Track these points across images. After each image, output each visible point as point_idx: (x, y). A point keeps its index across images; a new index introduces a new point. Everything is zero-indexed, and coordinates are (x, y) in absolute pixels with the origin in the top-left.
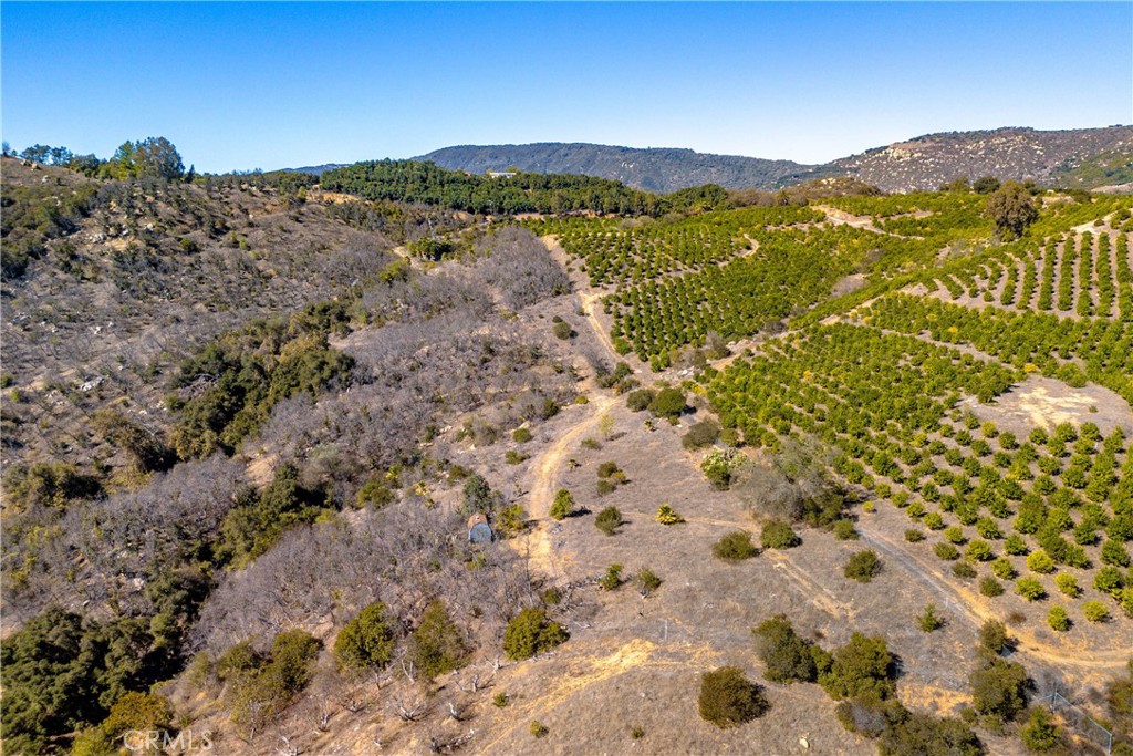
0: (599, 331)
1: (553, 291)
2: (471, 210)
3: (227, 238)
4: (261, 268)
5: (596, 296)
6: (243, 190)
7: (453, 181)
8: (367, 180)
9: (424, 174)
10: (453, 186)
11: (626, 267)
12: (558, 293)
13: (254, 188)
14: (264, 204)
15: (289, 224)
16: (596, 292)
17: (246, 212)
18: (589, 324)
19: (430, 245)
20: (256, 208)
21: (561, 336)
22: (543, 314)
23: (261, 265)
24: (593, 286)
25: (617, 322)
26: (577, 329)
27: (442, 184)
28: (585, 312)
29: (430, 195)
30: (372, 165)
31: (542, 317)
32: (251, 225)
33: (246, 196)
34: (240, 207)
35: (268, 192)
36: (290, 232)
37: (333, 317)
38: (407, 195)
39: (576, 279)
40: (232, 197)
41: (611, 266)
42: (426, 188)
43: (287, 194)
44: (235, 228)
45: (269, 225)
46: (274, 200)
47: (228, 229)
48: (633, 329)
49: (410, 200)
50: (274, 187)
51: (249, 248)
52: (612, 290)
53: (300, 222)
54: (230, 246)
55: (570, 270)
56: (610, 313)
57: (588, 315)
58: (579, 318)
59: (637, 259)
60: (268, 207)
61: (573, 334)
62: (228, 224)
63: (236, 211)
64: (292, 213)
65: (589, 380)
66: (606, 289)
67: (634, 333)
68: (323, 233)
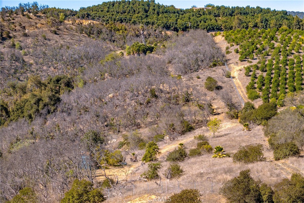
0: (239, 87)
1: (212, 64)
2: (176, 30)
3: (8, 42)
4: (26, 60)
5: (242, 67)
6: (24, 15)
7: (166, 12)
8: (108, 12)
9: (147, 8)
10: (165, 15)
11: (268, 49)
12: (215, 65)
13: (31, 14)
14: (36, 23)
15: (50, 35)
16: (243, 64)
17: (24, 28)
18: (233, 83)
19: (140, 47)
20: (31, 26)
21: (210, 89)
22: (201, 76)
23: (26, 59)
24: (242, 61)
25: (253, 80)
26: (223, 85)
27: (158, 14)
28: (232, 75)
29: (149, 20)
30: (113, 4)
31: (199, 78)
32: (26, 35)
33: (26, 19)
34: (20, 25)
35: (40, 17)
36: (49, 40)
37: (63, 85)
38: (133, 20)
39: (231, 58)
40: (16, 19)
41: (257, 49)
42: (147, 16)
43: (51, 17)
44: (15, 37)
45: (37, 36)
46: (43, 21)
47: (10, 37)
48: (263, 85)
49: (134, 23)
50: (44, 13)
51: (21, 48)
52: (255, 62)
53: (58, 34)
54: (10, 47)
55: (228, 53)
56: (250, 76)
57: (234, 78)
58: (226, 79)
59: (277, 45)
60: (39, 25)
61: (219, 88)
62: (11, 35)
63: (18, 28)
64: (53, 29)
65: (223, 114)
66: (251, 62)
67: (264, 88)
68: (71, 41)
